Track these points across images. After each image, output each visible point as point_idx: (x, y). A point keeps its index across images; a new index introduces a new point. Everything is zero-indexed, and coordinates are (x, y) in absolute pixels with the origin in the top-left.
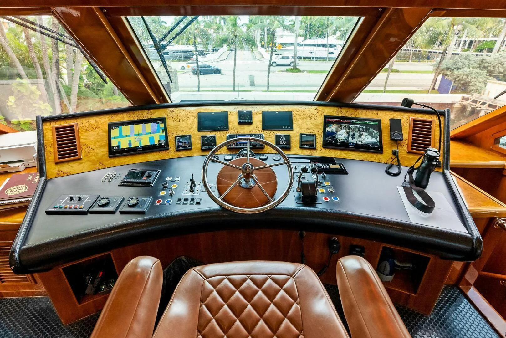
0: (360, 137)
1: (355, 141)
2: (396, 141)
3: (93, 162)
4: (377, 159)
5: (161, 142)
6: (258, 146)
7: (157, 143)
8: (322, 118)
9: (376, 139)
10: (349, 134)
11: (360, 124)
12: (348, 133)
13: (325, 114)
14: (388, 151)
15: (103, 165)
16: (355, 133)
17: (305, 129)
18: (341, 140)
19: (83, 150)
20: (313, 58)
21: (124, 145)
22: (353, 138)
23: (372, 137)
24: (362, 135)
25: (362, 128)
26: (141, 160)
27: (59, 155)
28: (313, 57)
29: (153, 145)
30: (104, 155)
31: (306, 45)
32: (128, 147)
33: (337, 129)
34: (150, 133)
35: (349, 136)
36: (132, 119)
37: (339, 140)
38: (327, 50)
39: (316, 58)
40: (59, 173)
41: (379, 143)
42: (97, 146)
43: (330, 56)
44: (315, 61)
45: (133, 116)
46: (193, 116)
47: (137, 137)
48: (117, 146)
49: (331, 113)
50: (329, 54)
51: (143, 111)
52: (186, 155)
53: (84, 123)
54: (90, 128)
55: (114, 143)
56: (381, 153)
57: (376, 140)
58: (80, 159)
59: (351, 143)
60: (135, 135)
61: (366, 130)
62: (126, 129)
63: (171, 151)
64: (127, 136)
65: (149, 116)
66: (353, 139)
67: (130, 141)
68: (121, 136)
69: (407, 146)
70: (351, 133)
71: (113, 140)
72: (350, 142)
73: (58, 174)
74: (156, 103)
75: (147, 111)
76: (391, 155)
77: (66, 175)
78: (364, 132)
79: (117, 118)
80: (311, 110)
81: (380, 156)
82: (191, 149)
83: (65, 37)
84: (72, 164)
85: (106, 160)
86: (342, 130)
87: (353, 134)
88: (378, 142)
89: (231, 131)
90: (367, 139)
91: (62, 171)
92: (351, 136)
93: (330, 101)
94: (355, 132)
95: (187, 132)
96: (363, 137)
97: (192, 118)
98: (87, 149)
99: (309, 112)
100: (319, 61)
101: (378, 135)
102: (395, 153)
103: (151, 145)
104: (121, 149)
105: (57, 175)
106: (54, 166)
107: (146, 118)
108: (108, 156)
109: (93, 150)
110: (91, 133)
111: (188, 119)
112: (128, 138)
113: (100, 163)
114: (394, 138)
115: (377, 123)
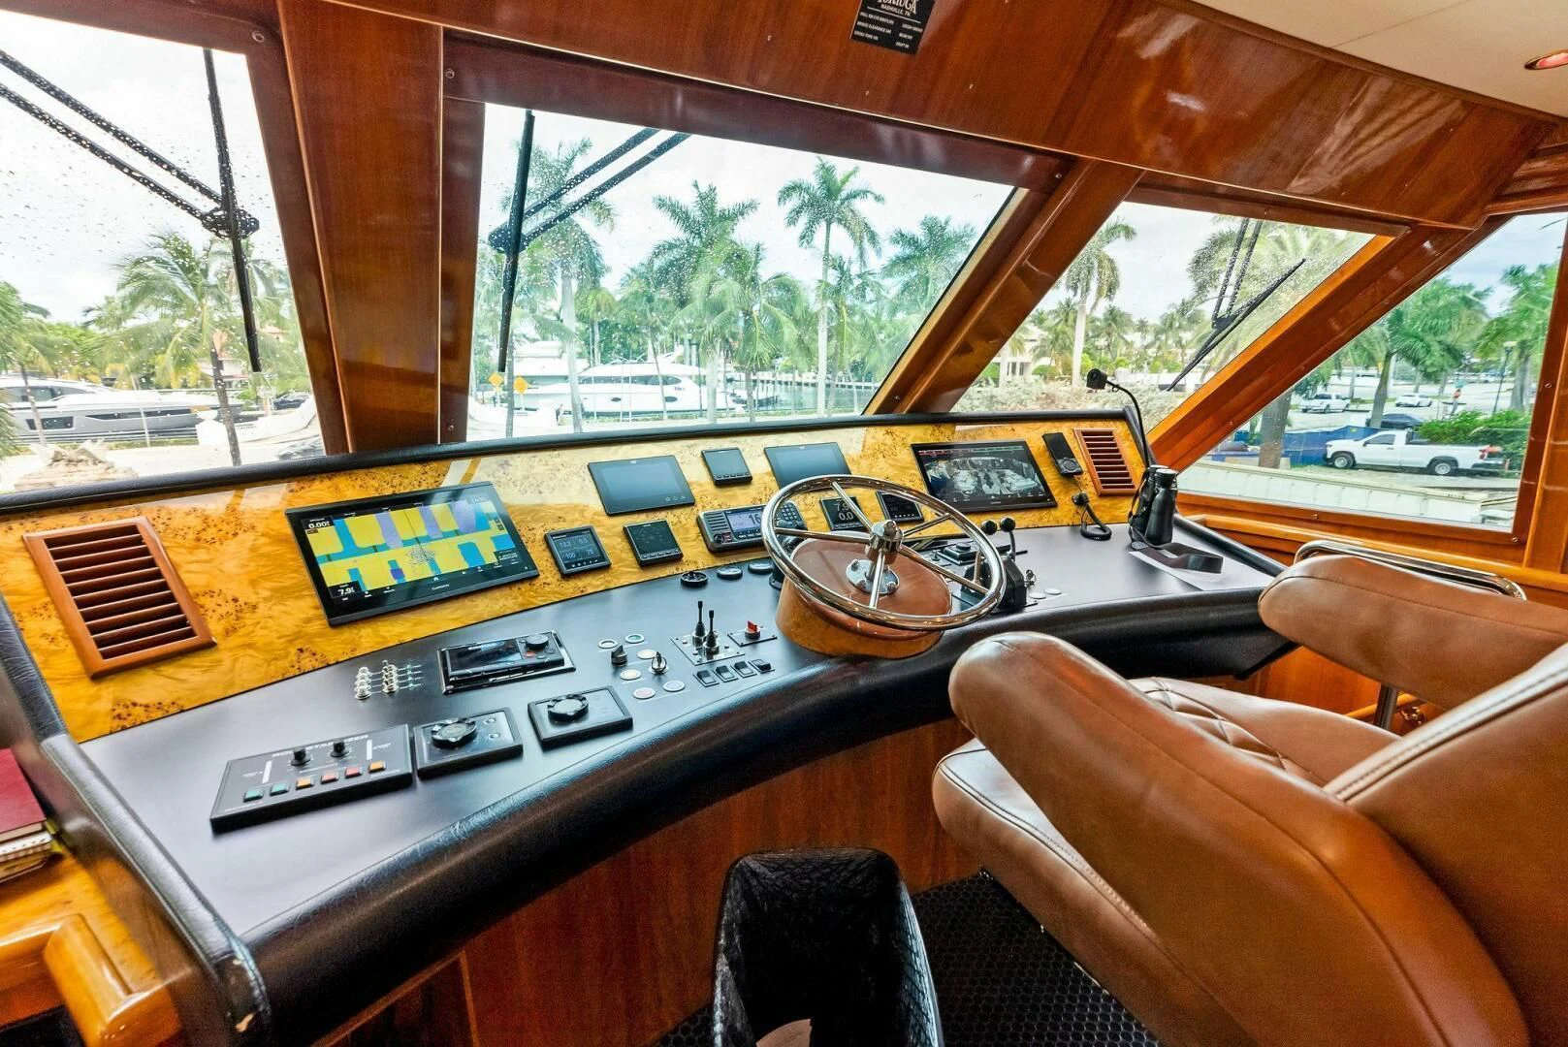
0: (1002, 481)
1: (995, 490)
2: (1070, 478)
3: (268, 650)
5: (505, 558)
7: (494, 560)
8: (906, 451)
9: (1033, 479)
10: (979, 478)
12: (976, 475)
13: (910, 441)
14: (1064, 499)
15: (318, 657)
16: (989, 474)
18: (967, 492)
19: (210, 613)
20: (626, 414)
21: (375, 576)
22: (990, 484)
23: (1024, 476)
24: (1003, 475)
25: (999, 462)
26: (455, 619)
27: (102, 642)
28: (626, 410)
29: (482, 567)
30: (309, 620)
31: (598, 380)
32: (395, 582)
33: (948, 470)
34: (457, 533)
35: (979, 481)
36: (373, 494)
37: (964, 492)
38: (660, 391)
39: (634, 413)
40: (120, 710)
41: (1042, 487)
42: (266, 594)
43: (671, 406)
44: (633, 420)
45: (375, 483)
46: (577, 474)
47: (416, 547)
48: (350, 585)
49: (921, 438)
50: (667, 403)
52: (598, 586)
53: (176, 514)
54: (211, 532)
55: (335, 575)
56: (1055, 506)
57: (1033, 482)
58: (210, 645)
59: (991, 495)
60: (406, 543)
61: (1008, 465)
62: (364, 528)
63: (548, 581)
64: (375, 549)
65: (431, 480)
66: (990, 487)
67: (392, 563)
68: (351, 549)
69: (1091, 484)
70: (981, 475)
71: (325, 568)
72: (986, 493)
73: (119, 716)
76: (1074, 507)
77: (160, 714)
78: (1005, 468)
79: (313, 493)
80: (877, 436)
81: (1054, 513)
82: (607, 567)
84: (176, 670)
85: (322, 636)
86: (961, 472)
87: (987, 477)
88: (1039, 485)
89: (703, 507)
90: (1018, 483)
91: (135, 704)
92: (983, 481)
93: (909, 412)
95: (577, 520)
96: (1008, 479)
97: (575, 478)
98: (227, 608)
99: (874, 441)
100: (643, 420)
101: (1032, 470)
102: (1081, 501)
103: (476, 568)
104: (370, 592)
105: (118, 723)
106: (86, 688)
108: (325, 621)
109: (255, 607)
111: (563, 482)
112: (384, 557)
113: (301, 650)
114: (1067, 470)
115: (1020, 448)
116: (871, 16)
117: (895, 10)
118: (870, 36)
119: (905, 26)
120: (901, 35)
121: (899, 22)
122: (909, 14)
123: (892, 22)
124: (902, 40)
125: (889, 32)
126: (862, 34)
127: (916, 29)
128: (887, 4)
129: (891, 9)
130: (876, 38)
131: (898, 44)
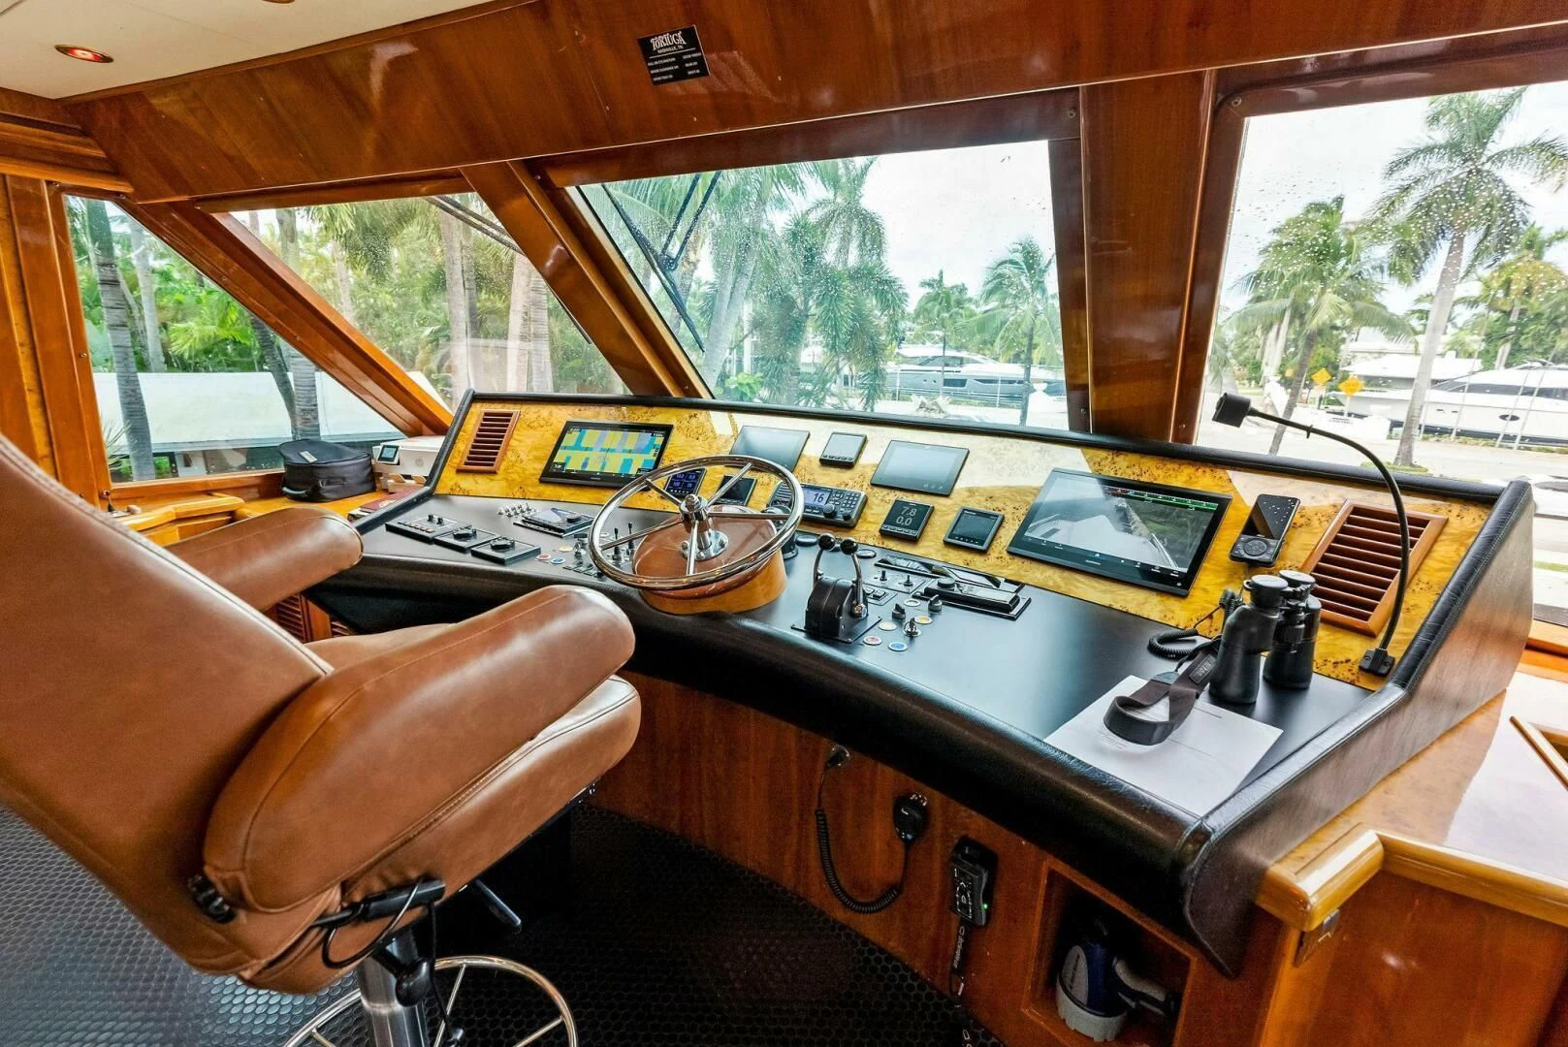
3: (510, 483)
4: (1158, 609)
5: (641, 473)
6: (840, 518)
7: (635, 473)
11: (1155, 504)
15: (523, 493)
17: (983, 499)
19: (506, 459)
21: (574, 465)
27: (469, 458)
29: (624, 475)
30: (533, 475)
32: (580, 469)
34: (630, 451)
40: (454, 488)
42: (531, 457)
47: (604, 453)
48: (562, 464)
51: (639, 407)
53: (531, 412)
54: (536, 424)
55: (560, 457)
56: (1183, 595)
58: (494, 473)
59: (1098, 552)
60: (602, 450)
62: (592, 436)
64: (586, 449)
65: (645, 418)
67: (588, 459)
68: (577, 447)
71: (560, 451)
73: (451, 490)
74: (670, 395)
75: (645, 409)
76: (1212, 607)
77: (462, 494)
79: (588, 413)
80: (1025, 451)
81: (1174, 605)
83: (491, 225)
84: (480, 479)
85: (533, 486)
91: (459, 487)
98: (513, 459)
99: (1017, 456)
103: (621, 474)
104: (567, 471)
105: (450, 492)
106: (453, 474)
107: (638, 421)
108: (539, 478)
109: (522, 462)
110: (531, 432)
112: (587, 454)
113: (520, 488)
114: (1242, 552)
115: (1214, 506)
116: (656, 63)
117: (669, 49)
118: (665, 77)
119: (685, 57)
120: (687, 65)
121: (679, 57)
122: (681, 47)
123: (674, 59)
124: (691, 68)
125: (677, 67)
126: (659, 79)
127: (694, 55)
128: (661, 48)
129: (667, 50)
130: (671, 76)
131: (690, 73)
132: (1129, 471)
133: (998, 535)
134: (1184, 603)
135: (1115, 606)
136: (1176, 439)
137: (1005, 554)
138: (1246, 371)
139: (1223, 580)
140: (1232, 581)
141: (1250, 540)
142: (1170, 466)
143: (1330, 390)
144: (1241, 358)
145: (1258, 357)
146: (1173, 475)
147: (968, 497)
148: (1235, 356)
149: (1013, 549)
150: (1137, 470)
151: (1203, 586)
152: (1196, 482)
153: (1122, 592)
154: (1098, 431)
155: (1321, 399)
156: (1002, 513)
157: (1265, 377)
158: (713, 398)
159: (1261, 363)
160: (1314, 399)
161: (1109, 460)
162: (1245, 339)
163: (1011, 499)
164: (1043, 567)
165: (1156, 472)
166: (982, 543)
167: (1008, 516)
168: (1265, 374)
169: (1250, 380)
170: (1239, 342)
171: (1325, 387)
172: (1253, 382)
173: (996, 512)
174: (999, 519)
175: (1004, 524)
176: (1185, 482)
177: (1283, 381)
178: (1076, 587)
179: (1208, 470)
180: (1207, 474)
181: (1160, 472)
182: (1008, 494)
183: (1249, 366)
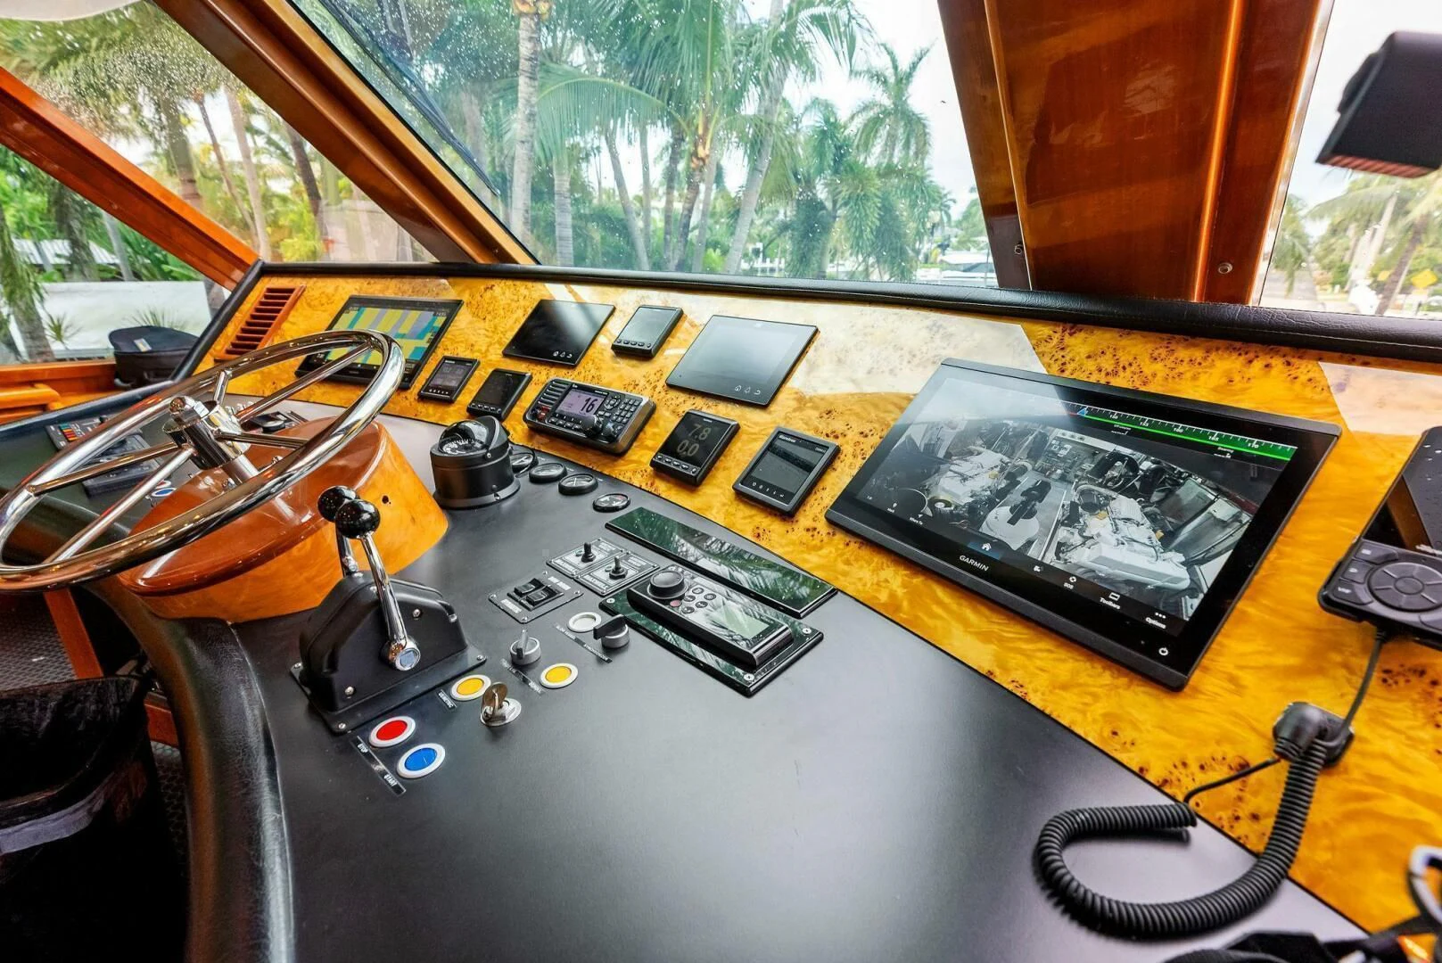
0: (1071, 519)
3: (266, 376)
4: (1100, 708)
6: (603, 440)
9: (1192, 566)
11: (1136, 438)
16: (1056, 488)
17: (815, 415)
18: (940, 505)
22: (1022, 512)
23: (1167, 540)
24: (1094, 507)
25: (1133, 465)
37: (933, 502)
41: (1196, 602)
46: (525, 309)
52: (428, 416)
53: (317, 286)
56: (1169, 684)
57: (1183, 573)
65: (435, 292)
66: (1013, 521)
70: (1028, 481)
72: (984, 529)
78: (1129, 492)
80: (903, 329)
81: (1141, 705)
87: (1039, 492)
88: (1193, 591)
90: (1116, 545)
92: (1016, 496)
94: (1063, 478)
96: (1097, 524)
99: (886, 337)
101: (1229, 537)
110: (309, 312)
111: (508, 314)
114: (1365, 596)
115: (1284, 452)
132: (1091, 365)
133: (820, 485)
134: (1172, 704)
135: (1000, 678)
136: (1210, 293)
137: (822, 526)
138: (1330, 275)
139: (1293, 661)
140: (1321, 671)
141: (1389, 559)
142: (1183, 353)
143: (1433, 295)
144: (1326, 261)
145: (1346, 260)
146: (1188, 375)
147: (795, 410)
148: (1319, 260)
149: (837, 516)
150: (1107, 363)
151: (1230, 669)
152: (1244, 390)
153: (1024, 646)
154: (1042, 286)
155: (1420, 305)
156: (837, 442)
157: (1352, 282)
158: (538, 263)
159: (1349, 266)
160: (1411, 305)
161: (1055, 341)
162: (1333, 240)
163: (857, 415)
164: (878, 559)
165: (1149, 368)
166: (787, 499)
167: (847, 449)
168: (1353, 278)
169: (1333, 284)
170: (1325, 245)
171: (1427, 292)
172: (1338, 287)
173: (831, 440)
174: (828, 453)
175: (837, 464)
176: (1215, 390)
177: (1374, 285)
178: (934, 616)
179: (1277, 363)
180: (1274, 372)
181: (1158, 366)
182: (857, 408)
183: (1335, 270)
